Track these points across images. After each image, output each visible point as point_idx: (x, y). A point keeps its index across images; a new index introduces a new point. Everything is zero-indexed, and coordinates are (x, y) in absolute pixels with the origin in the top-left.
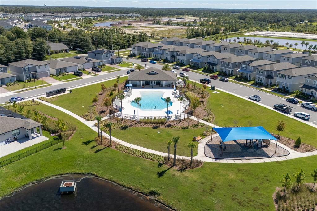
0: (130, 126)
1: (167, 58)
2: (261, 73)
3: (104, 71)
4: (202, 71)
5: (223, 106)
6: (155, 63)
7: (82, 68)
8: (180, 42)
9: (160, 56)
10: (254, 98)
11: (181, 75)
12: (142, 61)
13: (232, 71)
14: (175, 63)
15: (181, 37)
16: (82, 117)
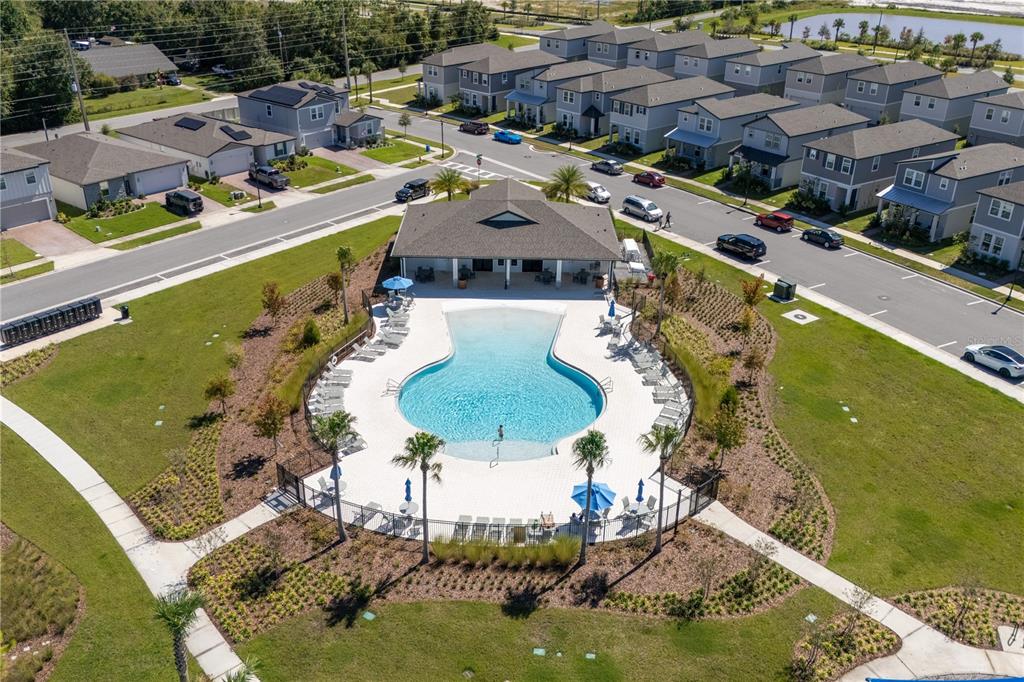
0: (383, 588)
1: (565, 117)
2: (999, 216)
3: (303, 183)
4: (716, 185)
5: (854, 420)
6: (518, 142)
7: (206, 173)
8: (618, 43)
9: (538, 109)
10: (998, 364)
11: (632, 208)
12: (465, 130)
13: (854, 192)
14: (599, 143)
15: (614, 14)
16: (136, 510)
